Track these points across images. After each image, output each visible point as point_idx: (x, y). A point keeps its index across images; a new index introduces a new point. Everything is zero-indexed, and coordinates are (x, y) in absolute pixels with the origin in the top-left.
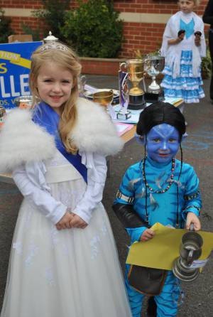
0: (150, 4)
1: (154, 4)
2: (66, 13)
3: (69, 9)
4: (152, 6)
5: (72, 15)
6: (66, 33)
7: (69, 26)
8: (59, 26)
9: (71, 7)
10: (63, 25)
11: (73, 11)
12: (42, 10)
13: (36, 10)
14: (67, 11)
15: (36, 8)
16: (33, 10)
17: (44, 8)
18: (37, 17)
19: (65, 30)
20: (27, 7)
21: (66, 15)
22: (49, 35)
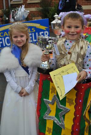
0: (85, 2)
1: (86, 2)
2: (50, 8)
3: (51, 6)
4: (85, 3)
5: (52, 8)
6: (50, 16)
7: (52, 13)
8: (47, 14)
9: (51, 5)
10: (49, 13)
11: (52, 7)
12: (40, 8)
13: (37, 8)
14: (50, 7)
15: (37, 7)
16: (36, 8)
17: (40, 7)
18: (38, 11)
19: (50, 15)
20: (33, 7)
21: (50, 9)
22: (55, 14)
